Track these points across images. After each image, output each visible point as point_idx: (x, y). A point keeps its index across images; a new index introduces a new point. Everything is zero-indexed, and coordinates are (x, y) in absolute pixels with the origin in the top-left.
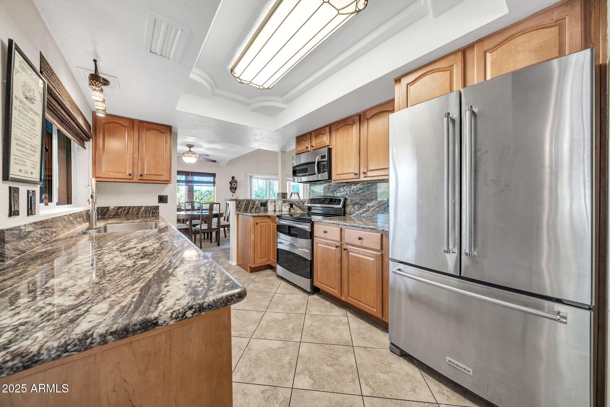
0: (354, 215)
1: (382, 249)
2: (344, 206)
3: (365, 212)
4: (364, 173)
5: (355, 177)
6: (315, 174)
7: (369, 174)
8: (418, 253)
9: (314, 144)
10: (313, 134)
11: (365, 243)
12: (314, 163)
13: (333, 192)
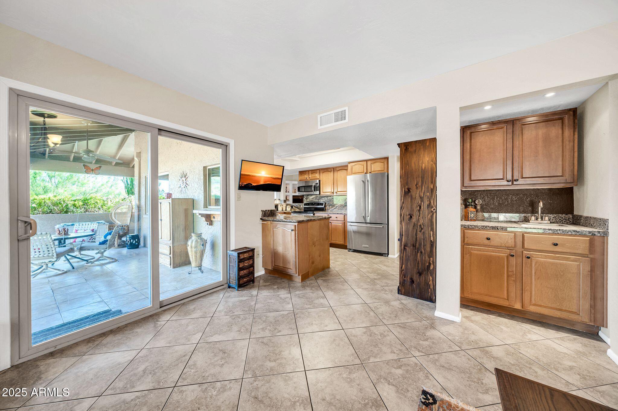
0: (330, 210)
1: (344, 220)
2: (325, 206)
3: (335, 209)
4: (336, 192)
5: (332, 194)
6: (312, 191)
7: (338, 193)
8: (356, 219)
9: (310, 176)
10: (310, 172)
11: (338, 219)
12: (312, 186)
13: (318, 200)
